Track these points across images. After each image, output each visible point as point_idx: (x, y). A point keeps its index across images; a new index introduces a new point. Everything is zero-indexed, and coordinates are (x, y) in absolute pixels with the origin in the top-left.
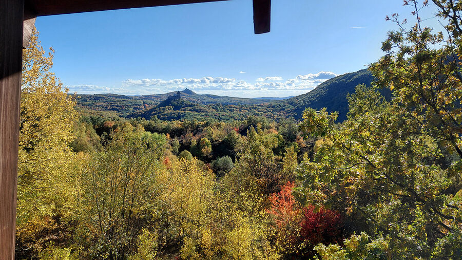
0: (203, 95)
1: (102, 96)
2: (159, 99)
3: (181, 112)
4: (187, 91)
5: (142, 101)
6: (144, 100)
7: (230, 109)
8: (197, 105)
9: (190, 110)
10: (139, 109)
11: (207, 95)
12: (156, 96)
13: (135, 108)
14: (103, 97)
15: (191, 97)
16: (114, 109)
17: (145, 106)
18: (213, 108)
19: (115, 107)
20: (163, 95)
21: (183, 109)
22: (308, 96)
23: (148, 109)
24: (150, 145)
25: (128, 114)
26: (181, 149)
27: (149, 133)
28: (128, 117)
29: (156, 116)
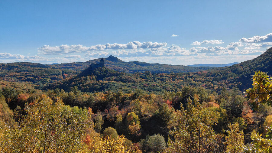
0: (129, 63)
1: (15, 65)
2: (80, 67)
3: (105, 82)
4: (112, 58)
5: (60, 70)
6: (63, 70)
7: (162, 78)
8: (123, 74)
9: (115, 80)
10: (57, 79)
11: (135, 63)
12: (77, 64)
13: (52, 79)
14: (17, 67)
15: (116, 65)
16: (28, 80)
17: (64, 77)
18: (141, 77)
19: (31, 78)
20: (84, 63)
21: (107, 78)
22: (255, 62)
23: (67, 79)
24: (70, 120)
25: (45, 85)
26: (105, 126)
27: (68, 107)
28: (45, 89)
29: (76, 87)
